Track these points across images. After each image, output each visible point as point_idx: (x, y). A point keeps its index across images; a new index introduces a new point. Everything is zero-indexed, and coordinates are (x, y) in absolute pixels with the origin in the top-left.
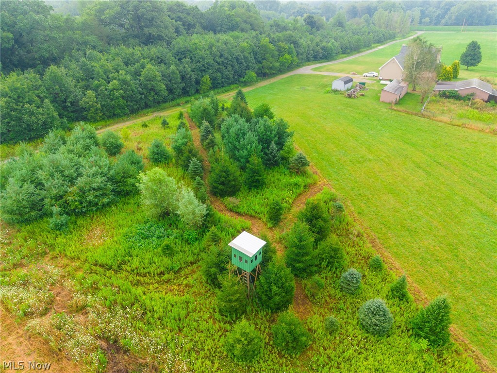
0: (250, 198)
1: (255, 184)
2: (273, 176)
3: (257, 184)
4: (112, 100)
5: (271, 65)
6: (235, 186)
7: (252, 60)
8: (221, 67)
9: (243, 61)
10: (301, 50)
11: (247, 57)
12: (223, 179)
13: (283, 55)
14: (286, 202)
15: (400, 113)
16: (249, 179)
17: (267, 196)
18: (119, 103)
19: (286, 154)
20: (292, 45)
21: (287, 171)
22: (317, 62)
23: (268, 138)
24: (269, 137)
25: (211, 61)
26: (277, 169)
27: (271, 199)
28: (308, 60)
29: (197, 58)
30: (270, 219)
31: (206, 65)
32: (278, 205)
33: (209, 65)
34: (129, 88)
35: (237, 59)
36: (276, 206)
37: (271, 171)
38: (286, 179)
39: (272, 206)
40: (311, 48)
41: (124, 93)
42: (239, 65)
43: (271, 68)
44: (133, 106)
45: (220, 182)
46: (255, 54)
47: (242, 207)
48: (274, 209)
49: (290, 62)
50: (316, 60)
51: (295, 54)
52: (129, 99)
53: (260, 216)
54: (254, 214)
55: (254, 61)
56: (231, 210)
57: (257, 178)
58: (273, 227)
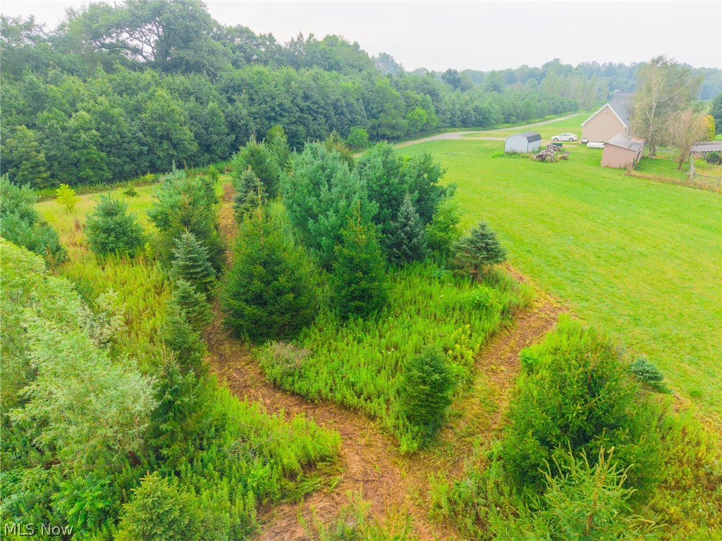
0: (341, 345)
1: (357, 303)
2: (410, 286)
3: (364, 305)
4: (74, 148)
5: (394, 121)
6: (297, 310)
7: (362, 111)
8: (306, 116)
9: (345, 110)
10: (443, 107)
11: (352, 105)
12: (257, 285)
13: (414, 109)
14: (455, 358)
15: (649, 182)
16: (343, 288)
17: (394, 339)
18: (89, 156)
19: (442, 234)
20: (428, 95)
21: (445, 274)
22: (467, 129)
23: (394, 193)
24: (396, 190)
25: (288, 104)
26: (419, 267)
27: (409, 347)
28: (453, 125)
29: (261, 96)
30: (408, 418)
31: (277, 109)
32: (437, 369)
33: (284, 110)
34: (114, 127)
35: (335, 107)
36: (429, 374)
37: (403, 273)
38: (447, 293)
39: (416, 373)
40: (458, 106)
41: (103, 137)
42: (337, 116)
43: (393, 127)
44: (122, 166)
45: (250, 296)
46: (367, 102)
47: (312, 374)
48: (424, 383)
49: (425, 121)
50: (465, 127)
51: (433, 109)
52: (114, 151)
53: (373, 406)
54: (352, 400)
55: (364, 113)
56: (276, 386)
57: (363, 284)
58: (420, 448)
